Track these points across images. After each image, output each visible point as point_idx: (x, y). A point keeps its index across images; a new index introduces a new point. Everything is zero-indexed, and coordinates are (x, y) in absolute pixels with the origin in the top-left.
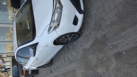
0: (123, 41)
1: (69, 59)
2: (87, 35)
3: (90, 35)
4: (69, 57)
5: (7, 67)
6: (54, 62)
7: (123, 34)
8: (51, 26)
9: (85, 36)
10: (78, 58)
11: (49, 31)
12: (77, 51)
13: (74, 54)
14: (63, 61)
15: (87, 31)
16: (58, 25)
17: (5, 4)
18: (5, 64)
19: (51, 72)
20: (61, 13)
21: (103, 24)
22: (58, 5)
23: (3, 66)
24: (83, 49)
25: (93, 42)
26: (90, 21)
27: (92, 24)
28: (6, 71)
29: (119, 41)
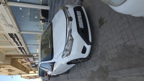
0: (120, 77)
1: (81, 74)
2: (94, 60)
3: (97, 62)
4: (81, 73)
5: (36, 64)
6: (70, 72)
7: (120, 72)
8: (64, 53)
9: (93, 60)
10: (88, 76)
11: (63, 57)
12: (87, 70)
13: (85, 71)
14: (76, 73)
15: (94, 57)
16: (70, 53)
17: (37, 17)
18: (35, 61)
19: (68, 79)
20: (72, 44)
21: (106, 57)
22: (70, 38)
23: (34, 63)
24: (92, 71)
25: (98, 68)
26: (97, 50)
27: (98, 52)
28: (36, 67)
29: (118, 77)
